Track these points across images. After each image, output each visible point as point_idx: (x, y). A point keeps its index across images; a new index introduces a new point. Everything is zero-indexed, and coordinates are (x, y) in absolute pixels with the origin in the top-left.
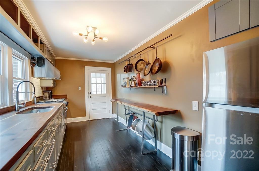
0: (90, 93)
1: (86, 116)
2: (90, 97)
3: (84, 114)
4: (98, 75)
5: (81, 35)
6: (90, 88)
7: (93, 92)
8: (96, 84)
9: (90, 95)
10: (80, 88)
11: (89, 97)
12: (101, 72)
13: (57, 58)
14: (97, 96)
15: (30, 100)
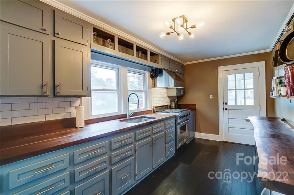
0: (226, 104)
1: (218, 134)
2: (226, 109)
3: (217, 132)
4: (240, 76)
5: (168, 34)
6: (226, 96)
7: (231, 102)
8: (236, 90)
9: (226, 106)
10: (211, 97)
11: (224, 109)
12: (244, 71)
13: (186, 64)
14: (237, 108)
15: (149, 108)
